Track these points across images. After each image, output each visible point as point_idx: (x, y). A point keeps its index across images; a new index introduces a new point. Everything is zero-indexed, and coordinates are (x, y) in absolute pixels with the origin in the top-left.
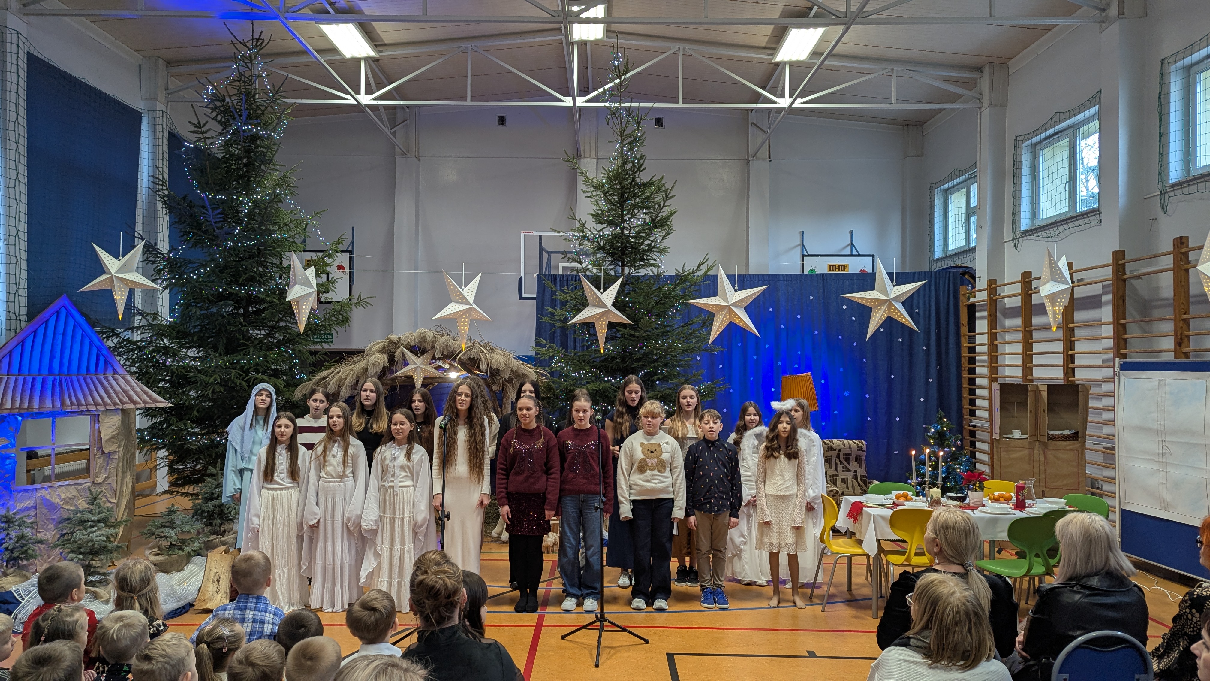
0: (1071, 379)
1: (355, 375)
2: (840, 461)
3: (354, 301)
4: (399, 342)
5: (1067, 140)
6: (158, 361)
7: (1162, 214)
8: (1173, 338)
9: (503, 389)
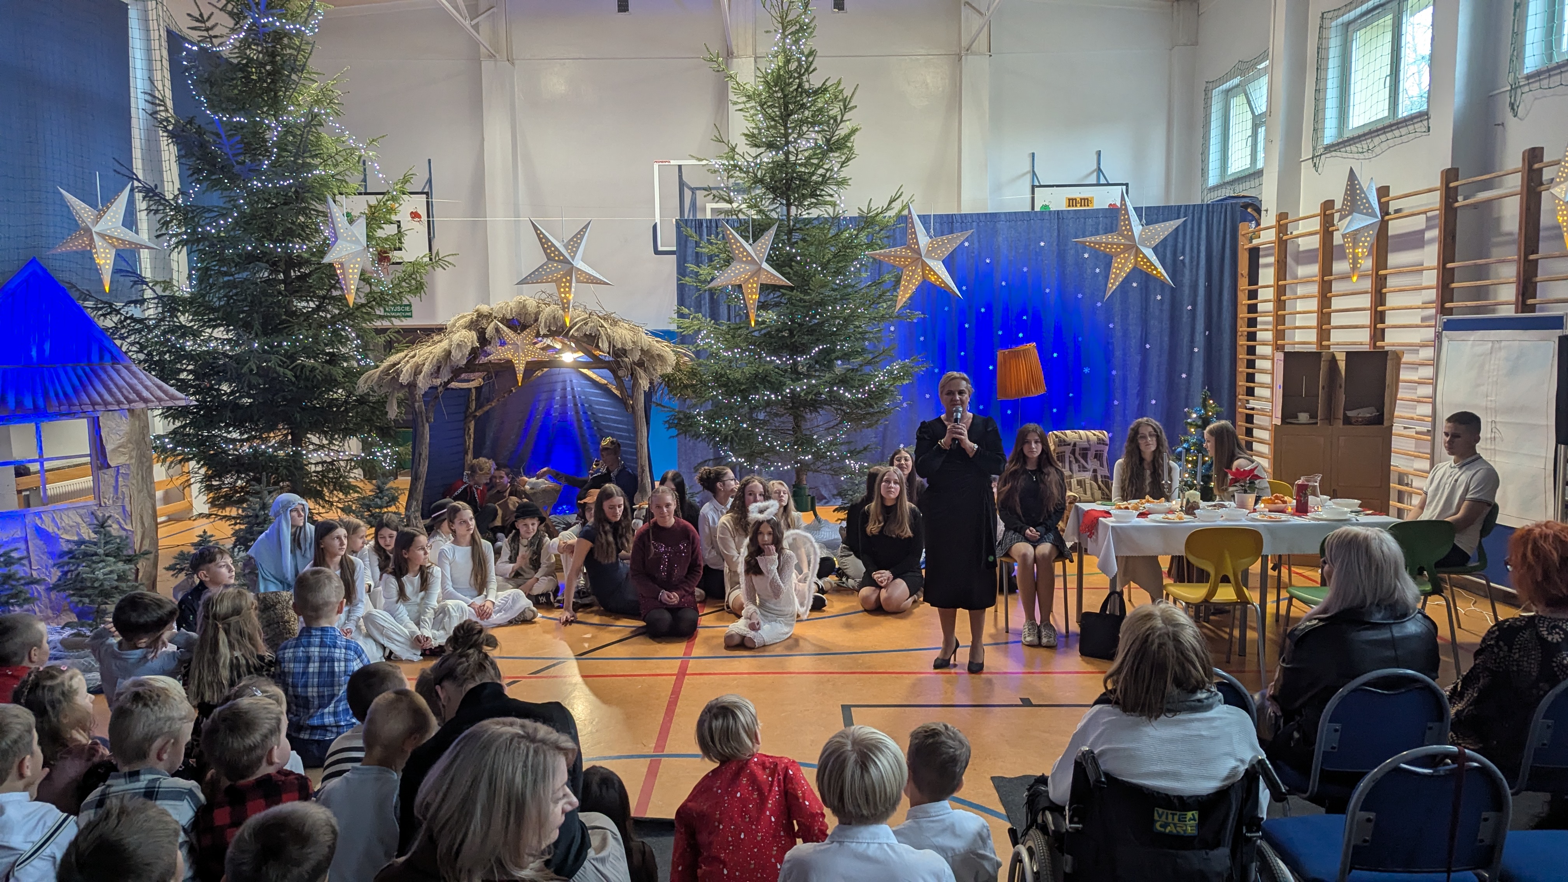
0: (1379, 344)
1: (435, 360)
2: (1076, 458)
3: (433, 260)
4: (491, 314)
5: (1391, 16)
6: (173, 346)
7: (1511, 116)
8: (1514, 286)
9: (632, 374)
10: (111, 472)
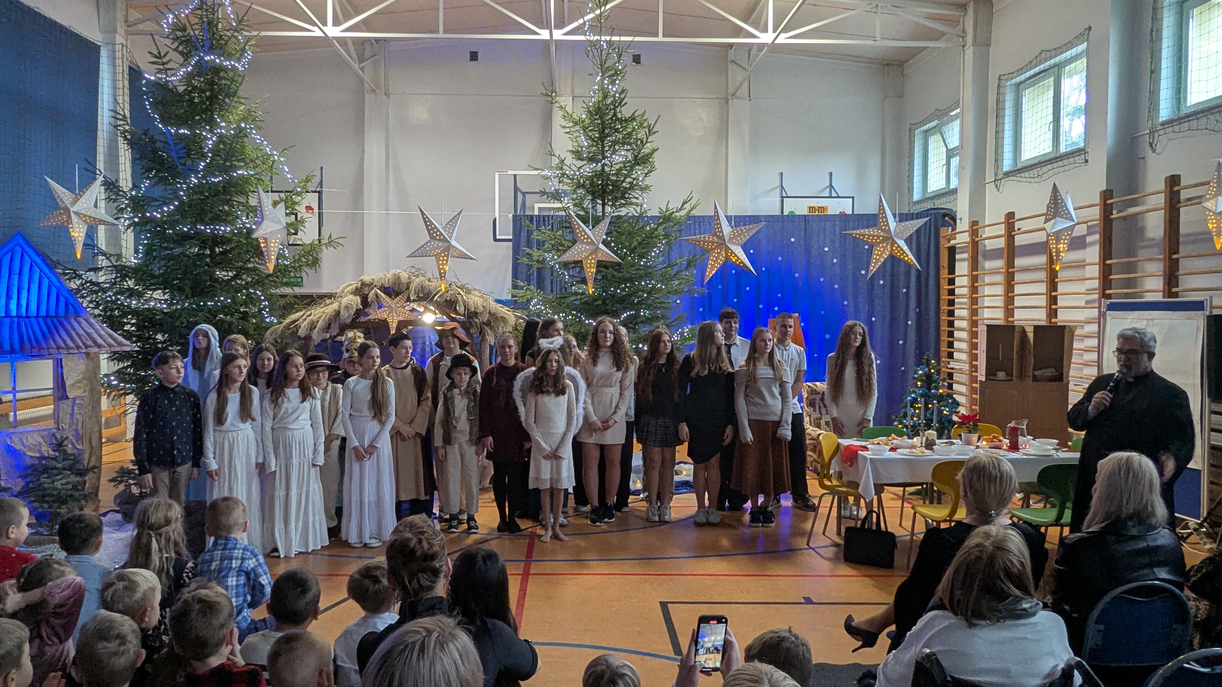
0: (1053, 320)
1: (327, 318)
3: (323, 242)
4: (372, 284)
5: (1052, 79)
6: (122, 304)
7: (1150, 151)
8: (1162, 278)
9: (480, 333)
10: (69, 402)
